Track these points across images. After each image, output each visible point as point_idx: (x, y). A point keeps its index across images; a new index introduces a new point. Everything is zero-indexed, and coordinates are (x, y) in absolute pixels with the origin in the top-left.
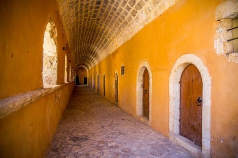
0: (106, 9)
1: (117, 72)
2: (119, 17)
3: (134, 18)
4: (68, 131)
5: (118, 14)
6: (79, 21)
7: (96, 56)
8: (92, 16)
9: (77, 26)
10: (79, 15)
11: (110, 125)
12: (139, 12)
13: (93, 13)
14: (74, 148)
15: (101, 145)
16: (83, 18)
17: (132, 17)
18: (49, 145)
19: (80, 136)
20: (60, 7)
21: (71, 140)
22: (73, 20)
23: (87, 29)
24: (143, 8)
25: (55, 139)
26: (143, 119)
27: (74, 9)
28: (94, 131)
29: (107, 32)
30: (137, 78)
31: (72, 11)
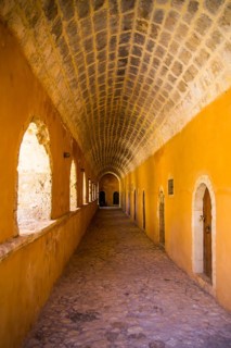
0: (135, 82)
1: (162, 188)
2: (160, 93)
3: (183, 95)
4: (67, 301)
5: (156, 88)
6: (92, 104)
7: (130, 156)
8: (113, 93)
9: (89, 112)
10: (91, 96)
11: (142, 291)
12: (190, 84)
13: (114, 90)
14: (70, 333)
15: (116, 330)
16: (99, 99)
17: (180, 93)
18: (31, 326)
19: (84, 312)
20: (52, 92)
21: (67, 317)
22: (80, 104)
23: (108, 114)
24: (197, 78)
25: (43, 315)
26: (201, 282)
27: (80, 88)
28: (110, 303)
29: (143, 118)
30: (193, 204)
31: (76, 92)
